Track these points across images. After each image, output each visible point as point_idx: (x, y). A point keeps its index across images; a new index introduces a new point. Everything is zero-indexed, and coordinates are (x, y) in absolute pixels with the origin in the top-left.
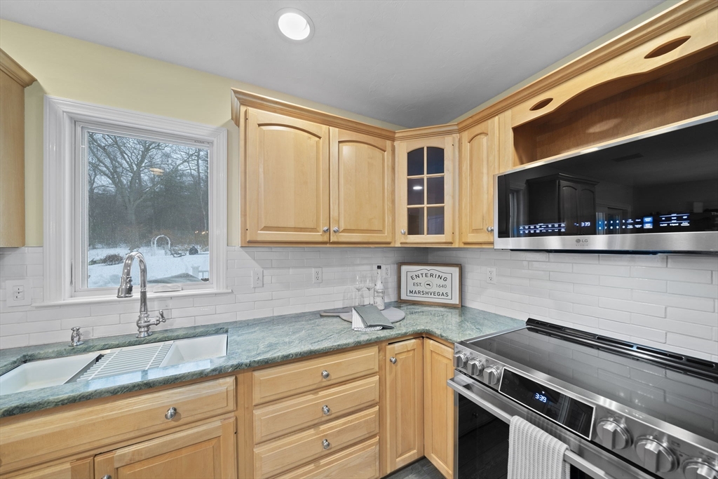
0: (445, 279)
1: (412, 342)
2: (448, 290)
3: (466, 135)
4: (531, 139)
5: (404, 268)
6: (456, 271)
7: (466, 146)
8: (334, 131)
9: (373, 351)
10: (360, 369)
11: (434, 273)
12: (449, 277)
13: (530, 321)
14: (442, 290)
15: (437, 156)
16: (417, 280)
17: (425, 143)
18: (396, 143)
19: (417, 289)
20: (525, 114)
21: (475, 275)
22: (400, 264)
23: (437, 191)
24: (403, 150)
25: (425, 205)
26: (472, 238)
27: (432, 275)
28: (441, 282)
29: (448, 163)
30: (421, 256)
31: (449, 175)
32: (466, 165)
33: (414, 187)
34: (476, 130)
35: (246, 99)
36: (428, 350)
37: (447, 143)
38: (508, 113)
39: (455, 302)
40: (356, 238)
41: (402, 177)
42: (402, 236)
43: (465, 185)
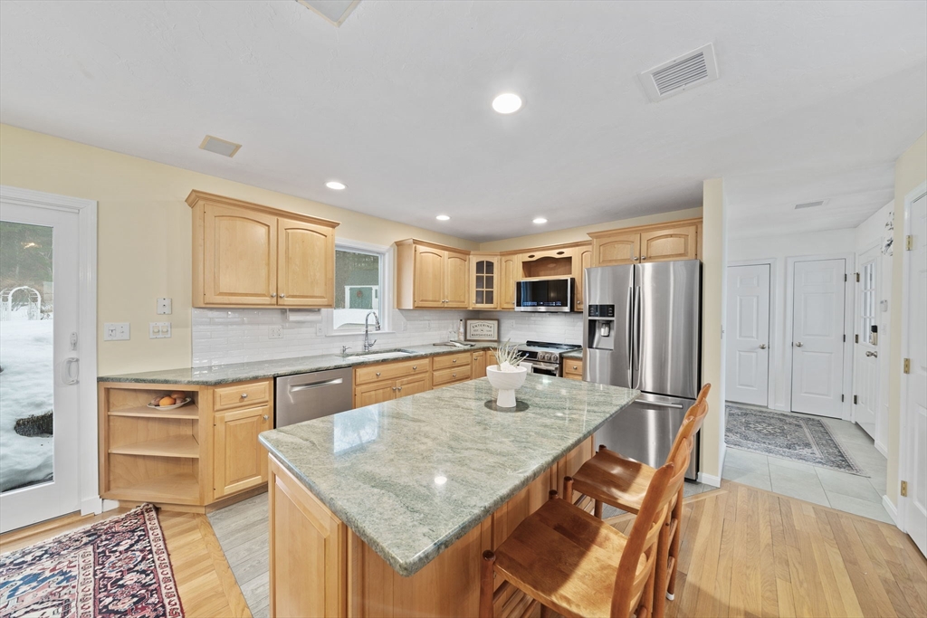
1: (482, 352)
2: (492, 333)
3: (504, 259)
4: (529, 267)
5: (469, 322)
6: (496, 322)
7: (504, 264)
8: (446, 253)
9: (468, 354)
10: (464, 361)
11: (485, 324)
12: (492, 326)
13: (528, 342)
14: (489, 333)
15: (490, 265)
16: (476, 328)
17: (485, 259)
18: (471, 256)
19: (476, 333)
20: (526, 258)
21: (506, 324)
22: (466, 320)
23: (490, 282)
24: (474, 260)
25: (485, 289)
26: (505, 306)
27: (483, 325)
28: (489, 329)
29: (495, 270)
30: (476, 315)
31: (496, 275)
32: (503, 273)
33: (479, 280)
34: (508, 258)
35: (416, 242)
36: (488, 356)
37: (495, 260)
38: (520, 255)
39: (496, 338)
40: (455, 305)
41: (474, 274)
42: (473, 304)
43: (503, 282)
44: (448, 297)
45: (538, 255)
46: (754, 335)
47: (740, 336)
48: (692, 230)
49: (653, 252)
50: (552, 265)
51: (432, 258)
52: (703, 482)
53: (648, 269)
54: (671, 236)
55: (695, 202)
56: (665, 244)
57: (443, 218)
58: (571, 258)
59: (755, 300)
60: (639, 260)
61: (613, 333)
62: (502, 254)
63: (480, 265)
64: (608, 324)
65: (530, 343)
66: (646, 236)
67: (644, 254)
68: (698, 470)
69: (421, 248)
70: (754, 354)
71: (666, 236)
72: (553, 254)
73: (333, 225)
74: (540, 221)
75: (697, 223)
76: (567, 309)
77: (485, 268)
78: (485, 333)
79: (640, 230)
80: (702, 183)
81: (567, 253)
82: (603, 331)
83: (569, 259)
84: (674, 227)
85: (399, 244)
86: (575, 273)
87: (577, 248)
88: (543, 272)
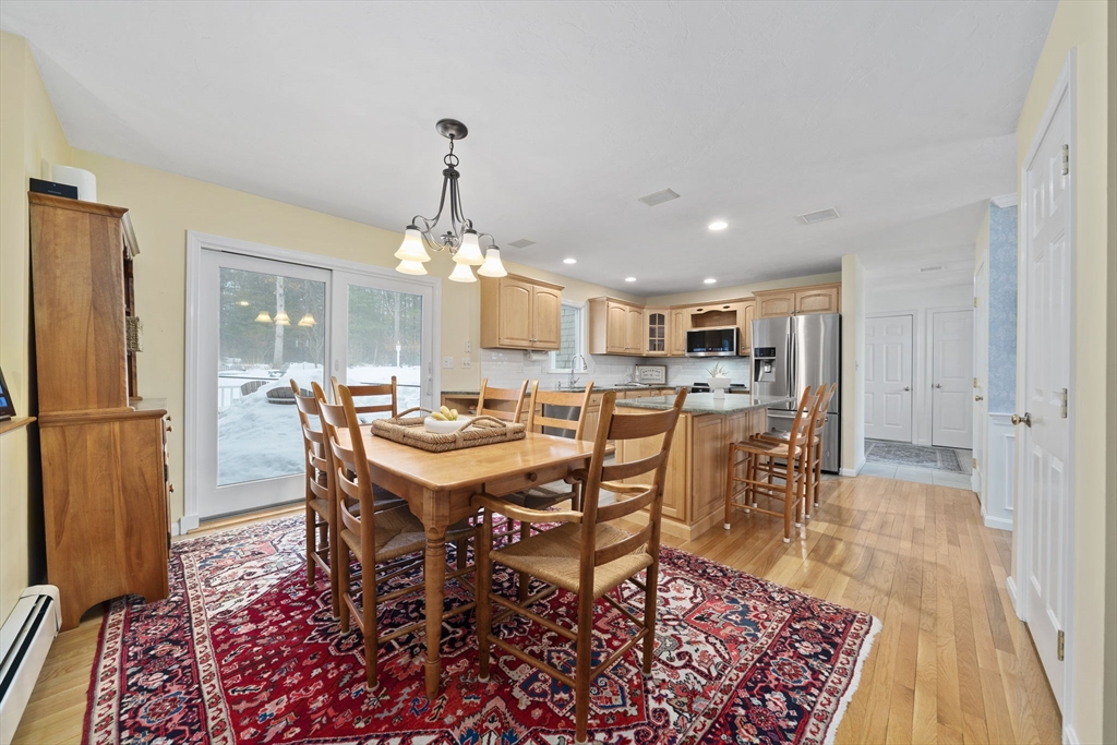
0: (661, 372)
2: (660, 377)
3: (674, 312)
4: (697, 319)
6: (664, 368)
7: (674, 316)
8: (628, 307)
11: (654, 369)
12: (661, 370)
15: (662, 317)
17: (658, 312)
18: (644, 310)
20: (694, 311)
21: (673, 370)
22: (636, 365)
23: (661, 332)
24: (648, 313)
25: (657, 339)
26: (676, 353)
27: (653, 371)
28: (657, 374)
29: (666, 321)
30: (644, 361)
31: (667, 327)
32: (673, 324)
33: (652, 330)
34: (678, 311)
35: (608, 299)
37: (666, 313)
38: (689, 309)
39: (665, 382)
40: (633, 351)
41: (647, 326)
42: (646, 351)
43: (673, 331)
44: (628, 345)
45: (706, 309)
46: (899, 378)
47: (887, 380)
48: (835, 290)
49: (804, 308)
50: (717, 317)
51: (620, 312)
52: (844, 474)
53: (801, 320)
54: (819, 295)
55: (835, 268)
56: (815, 300)
57: (631, 280)
58: (735, 311)
59: (899, 347)
60: (795, 313)
61: (774, 369)
62: (672, 308)
63: (653, 318)
64: (770, 362)
65: (696, 384)
66: (799, 295)
67: (798, 309)
68: (839, 466)
69: (612, 304)
70: (899, 396)
71: (815, 295)
72: (720, 308)
73: (560, 289)
74: (710, 281)
75: (838, 285)
76: (733, 353)
77: (657, 319)
78: (656, 377)
79: (794, 291)
80: (840, 259)
81: (733, 307)
82: (766, 368)
83: (734, 313)
84: (820, 288)
85: (591, 302)
86: (740, 323)
87: (741, 303)
88: (708, 323)
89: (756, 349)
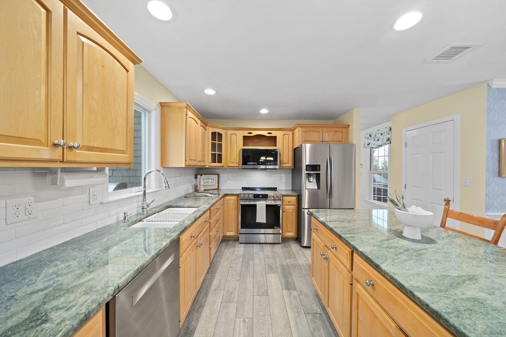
0: (213, 180)
2: (214, 184)
3: (230, 132)
4: (247, 140)
5: (198, 177)
6: (216, 176)
7: (229, 136)
8: (199, 121)
11: (210, 177)
12: (214, 178)
13: (243, 188)
14: (212, 184)
15: (220, 136)
16: (204, 181)
17: (217, 131)
18: (208, 127)
20: (246, 133)
21: (223, 177)
22: (197, 175)
23: (220, 148)
24: (211, 130)
25: (217, 153)
27: (209, 178)
28: (212, 181)
29: (224, 139)
31: (224, 144)
32: (229, 143)
33: (213, 145)
34: (233, 132)
35: (188, 106)
36: (226, 200)
37: (223, 132)
38: (242, 131)
39: (217, 187)
41: (210, 141)
42: (208, 163)
43: (229, 148)
44: (200, 158)
45: (255, 133)
51: (195, 124)
54: (336, 132)
58: (275, 137)
62: (229, 129)
63: (214, 134)
64: (316, 175)
65: (244, 189)
66: (325, 130)
67: (325, 139)
69: (190, 114)
72: (265, 133)
74: (264, 111)
75: (345, 127)
76: (277, 167)
77: (217, 137)
78: (210, 184)
79: (322, 127)
81: (274, 134)
83: (275, 138)
84: (337, 128)
85: (162, 105)
86: (279, 146)
87: (281, 132)
88: (251, 144)
89: (306, 166)
